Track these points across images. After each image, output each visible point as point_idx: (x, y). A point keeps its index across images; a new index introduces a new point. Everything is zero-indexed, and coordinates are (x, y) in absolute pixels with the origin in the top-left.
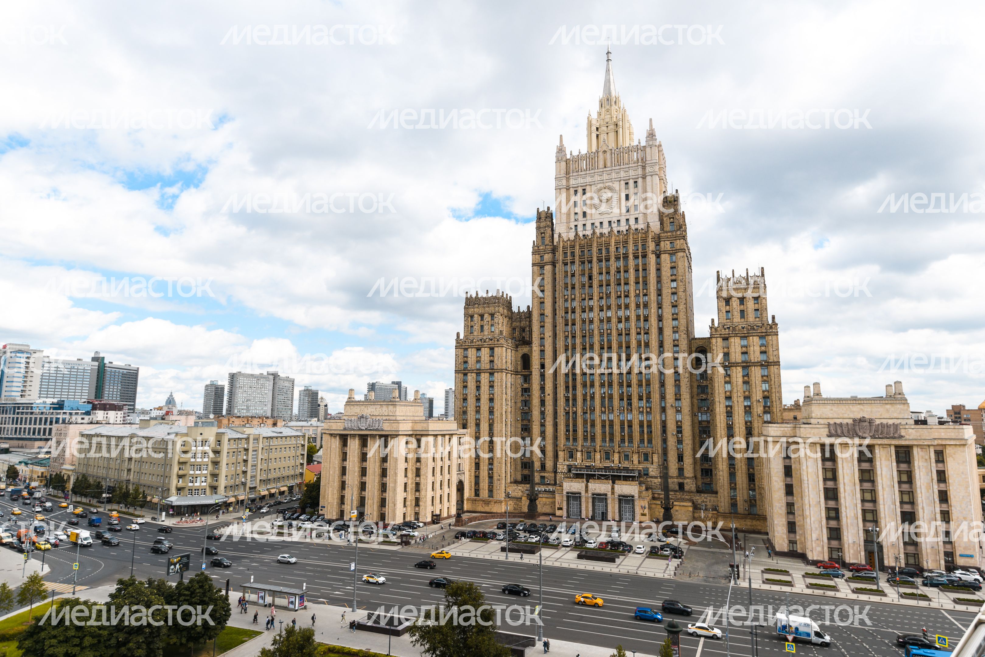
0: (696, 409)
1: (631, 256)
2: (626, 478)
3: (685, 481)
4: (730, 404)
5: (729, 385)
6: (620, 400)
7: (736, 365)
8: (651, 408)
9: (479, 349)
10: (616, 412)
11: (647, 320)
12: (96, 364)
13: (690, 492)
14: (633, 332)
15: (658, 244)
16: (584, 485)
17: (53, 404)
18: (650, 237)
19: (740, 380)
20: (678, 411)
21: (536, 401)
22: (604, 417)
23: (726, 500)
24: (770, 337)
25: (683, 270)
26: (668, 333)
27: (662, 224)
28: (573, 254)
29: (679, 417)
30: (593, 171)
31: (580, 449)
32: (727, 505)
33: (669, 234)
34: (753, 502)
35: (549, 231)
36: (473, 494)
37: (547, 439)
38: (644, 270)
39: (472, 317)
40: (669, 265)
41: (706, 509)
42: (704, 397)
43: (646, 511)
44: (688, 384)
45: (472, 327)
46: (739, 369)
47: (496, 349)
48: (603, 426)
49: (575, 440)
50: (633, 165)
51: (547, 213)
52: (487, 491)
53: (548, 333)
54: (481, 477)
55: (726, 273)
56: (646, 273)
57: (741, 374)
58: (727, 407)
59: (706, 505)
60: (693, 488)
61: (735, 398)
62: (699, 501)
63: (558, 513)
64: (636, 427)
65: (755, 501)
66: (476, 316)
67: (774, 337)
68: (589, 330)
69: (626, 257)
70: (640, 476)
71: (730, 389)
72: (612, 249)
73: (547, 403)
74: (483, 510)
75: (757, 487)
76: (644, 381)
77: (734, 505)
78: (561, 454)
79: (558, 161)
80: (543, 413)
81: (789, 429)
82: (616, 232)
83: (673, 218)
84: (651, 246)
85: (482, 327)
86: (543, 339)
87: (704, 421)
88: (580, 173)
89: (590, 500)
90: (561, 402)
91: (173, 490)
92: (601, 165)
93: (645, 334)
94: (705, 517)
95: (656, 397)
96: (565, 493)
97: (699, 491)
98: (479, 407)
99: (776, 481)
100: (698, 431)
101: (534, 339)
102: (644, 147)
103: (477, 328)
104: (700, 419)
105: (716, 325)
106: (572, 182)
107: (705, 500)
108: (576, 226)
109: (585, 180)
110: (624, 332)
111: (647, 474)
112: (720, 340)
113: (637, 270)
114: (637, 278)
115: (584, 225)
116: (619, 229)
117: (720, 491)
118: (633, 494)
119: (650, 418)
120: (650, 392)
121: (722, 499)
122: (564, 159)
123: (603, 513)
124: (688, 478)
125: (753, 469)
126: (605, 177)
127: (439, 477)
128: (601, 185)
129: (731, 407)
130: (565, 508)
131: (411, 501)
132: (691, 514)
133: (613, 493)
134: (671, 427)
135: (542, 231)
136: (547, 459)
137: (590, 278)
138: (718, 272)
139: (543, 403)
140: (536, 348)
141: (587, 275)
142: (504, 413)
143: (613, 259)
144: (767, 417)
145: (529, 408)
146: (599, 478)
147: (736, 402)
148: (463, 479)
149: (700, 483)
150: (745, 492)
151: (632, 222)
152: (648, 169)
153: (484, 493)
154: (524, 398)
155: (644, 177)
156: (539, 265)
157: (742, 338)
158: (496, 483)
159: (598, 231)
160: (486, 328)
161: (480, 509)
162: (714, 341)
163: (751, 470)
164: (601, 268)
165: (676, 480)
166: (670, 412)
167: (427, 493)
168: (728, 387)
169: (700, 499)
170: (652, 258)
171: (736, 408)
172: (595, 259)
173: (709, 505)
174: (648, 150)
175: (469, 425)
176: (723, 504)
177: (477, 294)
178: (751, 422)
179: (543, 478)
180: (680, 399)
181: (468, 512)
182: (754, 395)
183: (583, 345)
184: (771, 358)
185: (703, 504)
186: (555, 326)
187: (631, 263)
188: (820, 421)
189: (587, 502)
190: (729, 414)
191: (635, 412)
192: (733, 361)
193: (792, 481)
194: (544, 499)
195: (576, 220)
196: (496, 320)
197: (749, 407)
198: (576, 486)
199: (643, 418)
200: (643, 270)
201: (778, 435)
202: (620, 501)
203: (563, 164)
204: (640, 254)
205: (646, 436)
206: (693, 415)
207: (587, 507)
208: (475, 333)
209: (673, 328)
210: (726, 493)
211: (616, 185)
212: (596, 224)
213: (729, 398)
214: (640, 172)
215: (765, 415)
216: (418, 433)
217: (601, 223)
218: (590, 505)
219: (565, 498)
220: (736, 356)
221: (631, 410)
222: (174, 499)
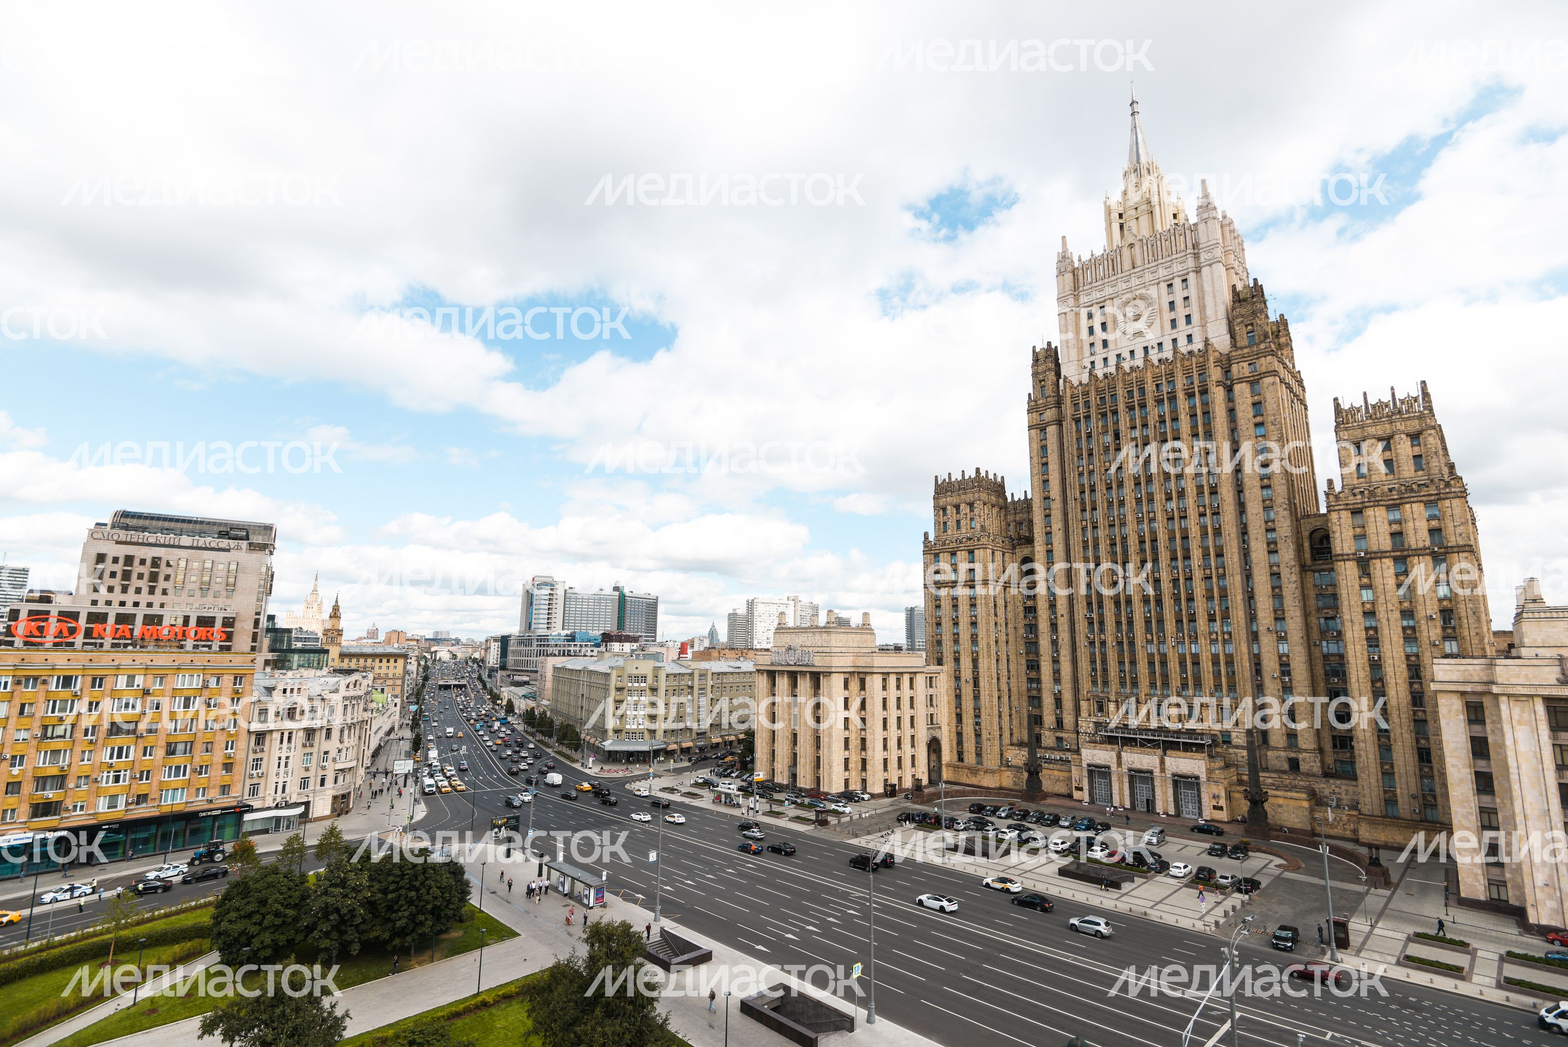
0: (1315, 635)
1: (1181, 395)
2: (1187, 747)
3: (1301, 756)
4: (1374, 624)
5: (1370, 592)
6: (1177, 621)
7: (1380, 555)
8: (1230, 634)
9: (953, 554)
10: (1170, 641)
11: (1216, 493)
12: (617, 593)
13: (1308, 775)
14: (1193, 513)
15: (1227, 371)
16: (1114, 754)
17: (567, 635)
18: (1212, 359)
19: (1391, 582)
20: (1282, 638)
21: (1043, 626)
22: (1152, 649)
23: (1375, 793)
24: (1447, 503)
25: (1275, 406)
26: (1255, 511)
27: (1233, 336)
28: (1087, 404)
29: (1284, 648)
30: (1114, 278)
31: (1113, 698)
32: (1376, 801)
33: (1246, 351)
34: (1430, 798)
35: (1051, 376)
36: (956, 757)
37: (1063, 681)
38: (1206, 413)
39: (944, 509)
40: (1249, 401)
41: (1338, 806)
42: (1331, 613)
43: (1222, 802)
44: (1298, 593)
45: (945, 523)
46: (1388, 562)
47: (976, 552)
48: (1151, 664)
49: (1106, 683)
50: (1178, 255)
51: (1047, 350)
52: (974, 755)
53: (1057, 525)
54: (964, 735)
55: (1351, 400)
56: (1209, 419)
57: (1392, 571)
58: (1367, 629)
59: (1339, 800)
60: (1316, 768)
61: (1381, 614)
62: (1327, 792)
63: (1077, 795)
64: (1206, 666)
65: (1434, 797)
66: (949, 507)
67: (1456, 502)
68: (1119, 515)
69: (1173, 398)
70: (1215, 743)
71: (1371, 597)
72: (1150, 387)
73: (1060, 629)
74: (968, 782)
75: (1436, 773)
76: (1215, 590)
77: (1390, 800)
78: (1084, 705)
79: (1060, 273)
80: (1054, 643)
81: (1478, 668)
82: (1156, 363)
83: (1252, 324)
84: (1215, 374)
85: (958, 522)
86: (1048, 534)
87: (1333, 655)
88: (1094, 285)
89: (1126, 780)
90: (1082, 627)
91: (610, 733)
92: (1127, 265)
93: (1213, 514)
94: (1335, 819)
95: (1239, 614)
96: (1084, 765)
97: (1327, 774)
98: (958, 634)
99: (1453, 766)
100: (1322, 672)
101: (1036, 535)
102: (1195, 225)
103: (951, 524)
104: (1325, 650)
105: (1338, 487)
106: (1083, 299)
107: (1337, 790)
108: (1093, 363)
109: (1103, 293)
110: (1176, 514)
111: (1229, 742)
112: (1346, 515)
113: (1193, 416)
114: (1194, 427)
115: (1105, 359)
116: (1160, 356)
117: (1362, 776)
118: (1196, 773)
119: (1230, 649)
120: (1227, 608)
121: (1367, 791)
122: (1070, 269)
123: (1148, 800)
124: (1306, 751)
125: (1427, 739)
126: (1135, 281)
127: (893, 733)
128: (1129, 296)
129: (1376, 629)
130: (1086, 787)
131: (856, 762)
132: (1307, 813)
133: (1163, 770)
134: (1270, 665)
135: (1041, 377)
136: (1065, 712)
137: (1117, 436)
138: (1336, 399)
139: (1054, 626)
140: (1039, 548)
141: (1111, 432)
142: (993, 643)
143: (1150, 402)
144: (1451, 647)
145: (1037, 636)
146: (1142, 746)
147: (1384, 621)
148: (938, 735)
149: (1330, 760)
150: (1412, 781)
151: (1182, 342)
152: (1203, 256)
153: (970, 758)
154: (1027, 622)
155: (1198, 271)
156: (1038, 428)
157: (1389, 508)
158: (985, 744)
159: (1126, 366)
160: (963, 523)
161: (964, 780)
162: (1334, 516)
163: (1423, 742)
164: (1132, 420)
165: (1282, 754)
166: (1267, 642)
167: (876, 754)
168: (1367, 595)
169: (1325, 787)
170: (1218, 394)
171: (1386, 632)
172: (1121, 407)
173: (1346, 799)
174: (1201, 227)
175: (945, 659)
176: (1367, 800)
177: (950, 478)
178: (1417, 656)
179: (1059, 739)
180: (1284, 619)
181: (947, 782)
182: (1420, 608)
183: (1111, 539)
184: (1453, 539)
185: (1334, 797)
186: (1065, 514)
187: (1183, 404)
188: (1541, 652)
189: (1121, 782)
190: (1373, 641)
191: (1202, 640)
192: (1375, 548)
193: (1489, 766)
194: (1056, 773)
195: (1092, 354)
196: (976, 511)
197: (1413, 628)
198: (1103, 756)
199: (1218, 648)
200: (1204, 413)
201: (1454, 678)
202: (1176, 784)
203: (1069, 277)
204: (1196, 389)
205: (1224, 680)
206: (1310, 644)
207: (1121, 790)
208: (949, 532)
209: (1264, 501)
210: (1373, 781)
211: (1153, 292)
212: (1123, 356)
213: (1370, 614)
214: (1191, 263)
215: (1447, 644)
216: (861, 670)
217: (1132, 352)
218: (1126, 786)
219: (1085, 773)
220: (1379, 538)
221: (1196, 638)
222: (609, 745)
